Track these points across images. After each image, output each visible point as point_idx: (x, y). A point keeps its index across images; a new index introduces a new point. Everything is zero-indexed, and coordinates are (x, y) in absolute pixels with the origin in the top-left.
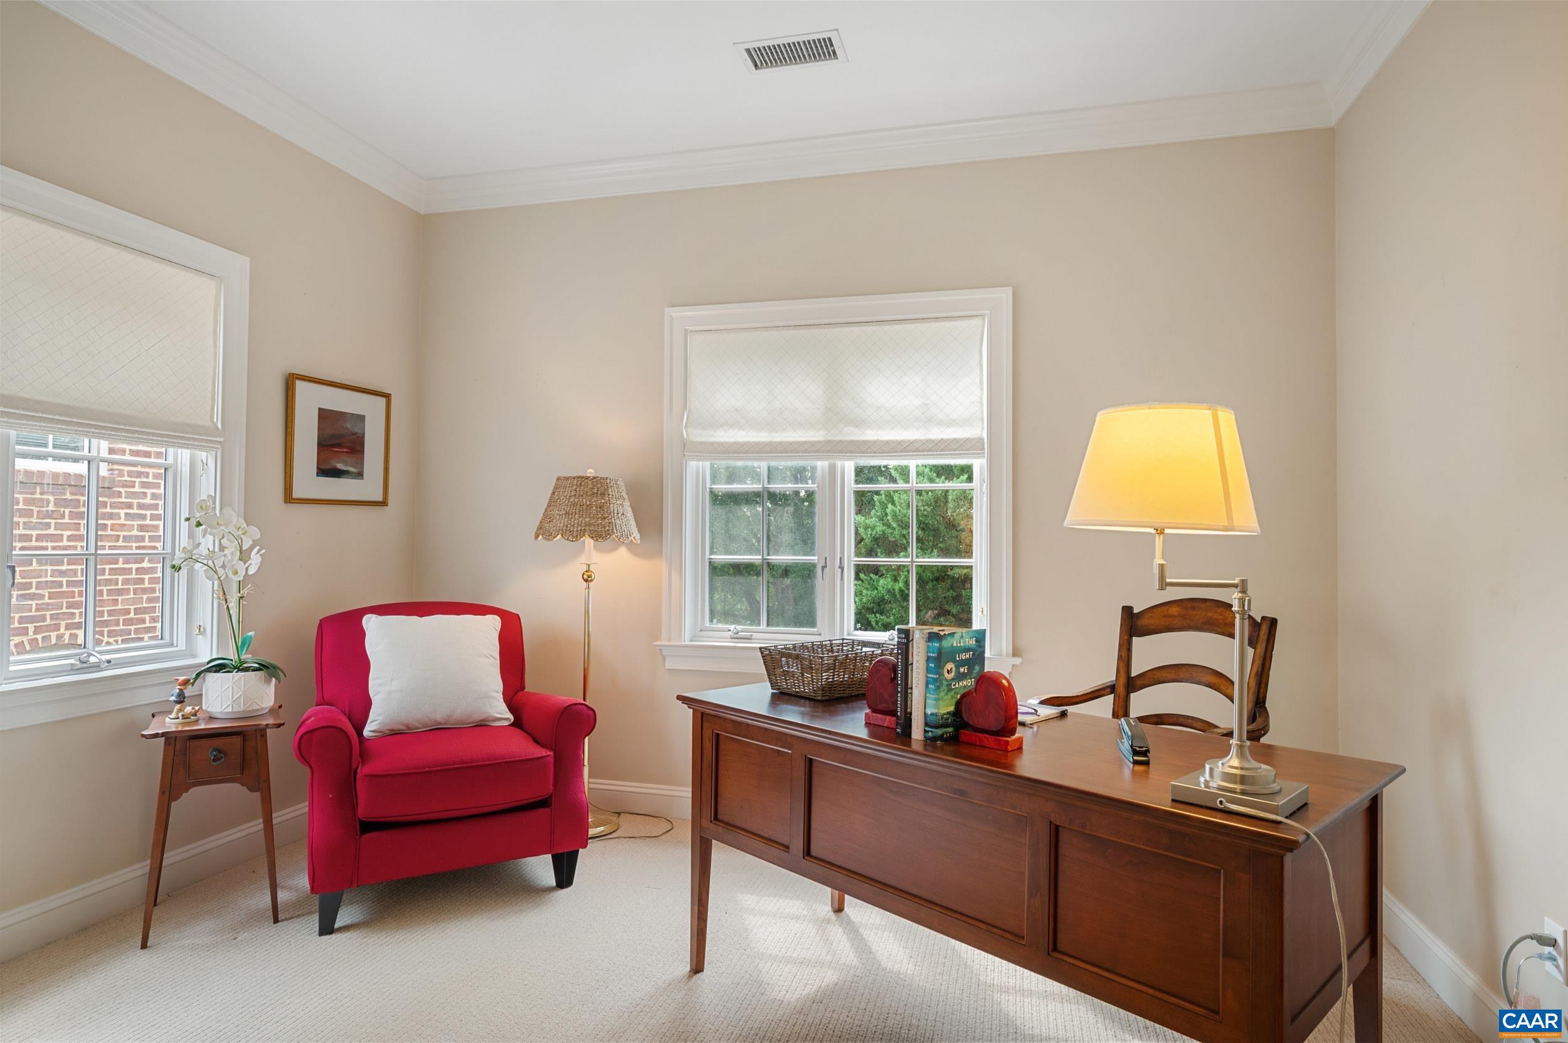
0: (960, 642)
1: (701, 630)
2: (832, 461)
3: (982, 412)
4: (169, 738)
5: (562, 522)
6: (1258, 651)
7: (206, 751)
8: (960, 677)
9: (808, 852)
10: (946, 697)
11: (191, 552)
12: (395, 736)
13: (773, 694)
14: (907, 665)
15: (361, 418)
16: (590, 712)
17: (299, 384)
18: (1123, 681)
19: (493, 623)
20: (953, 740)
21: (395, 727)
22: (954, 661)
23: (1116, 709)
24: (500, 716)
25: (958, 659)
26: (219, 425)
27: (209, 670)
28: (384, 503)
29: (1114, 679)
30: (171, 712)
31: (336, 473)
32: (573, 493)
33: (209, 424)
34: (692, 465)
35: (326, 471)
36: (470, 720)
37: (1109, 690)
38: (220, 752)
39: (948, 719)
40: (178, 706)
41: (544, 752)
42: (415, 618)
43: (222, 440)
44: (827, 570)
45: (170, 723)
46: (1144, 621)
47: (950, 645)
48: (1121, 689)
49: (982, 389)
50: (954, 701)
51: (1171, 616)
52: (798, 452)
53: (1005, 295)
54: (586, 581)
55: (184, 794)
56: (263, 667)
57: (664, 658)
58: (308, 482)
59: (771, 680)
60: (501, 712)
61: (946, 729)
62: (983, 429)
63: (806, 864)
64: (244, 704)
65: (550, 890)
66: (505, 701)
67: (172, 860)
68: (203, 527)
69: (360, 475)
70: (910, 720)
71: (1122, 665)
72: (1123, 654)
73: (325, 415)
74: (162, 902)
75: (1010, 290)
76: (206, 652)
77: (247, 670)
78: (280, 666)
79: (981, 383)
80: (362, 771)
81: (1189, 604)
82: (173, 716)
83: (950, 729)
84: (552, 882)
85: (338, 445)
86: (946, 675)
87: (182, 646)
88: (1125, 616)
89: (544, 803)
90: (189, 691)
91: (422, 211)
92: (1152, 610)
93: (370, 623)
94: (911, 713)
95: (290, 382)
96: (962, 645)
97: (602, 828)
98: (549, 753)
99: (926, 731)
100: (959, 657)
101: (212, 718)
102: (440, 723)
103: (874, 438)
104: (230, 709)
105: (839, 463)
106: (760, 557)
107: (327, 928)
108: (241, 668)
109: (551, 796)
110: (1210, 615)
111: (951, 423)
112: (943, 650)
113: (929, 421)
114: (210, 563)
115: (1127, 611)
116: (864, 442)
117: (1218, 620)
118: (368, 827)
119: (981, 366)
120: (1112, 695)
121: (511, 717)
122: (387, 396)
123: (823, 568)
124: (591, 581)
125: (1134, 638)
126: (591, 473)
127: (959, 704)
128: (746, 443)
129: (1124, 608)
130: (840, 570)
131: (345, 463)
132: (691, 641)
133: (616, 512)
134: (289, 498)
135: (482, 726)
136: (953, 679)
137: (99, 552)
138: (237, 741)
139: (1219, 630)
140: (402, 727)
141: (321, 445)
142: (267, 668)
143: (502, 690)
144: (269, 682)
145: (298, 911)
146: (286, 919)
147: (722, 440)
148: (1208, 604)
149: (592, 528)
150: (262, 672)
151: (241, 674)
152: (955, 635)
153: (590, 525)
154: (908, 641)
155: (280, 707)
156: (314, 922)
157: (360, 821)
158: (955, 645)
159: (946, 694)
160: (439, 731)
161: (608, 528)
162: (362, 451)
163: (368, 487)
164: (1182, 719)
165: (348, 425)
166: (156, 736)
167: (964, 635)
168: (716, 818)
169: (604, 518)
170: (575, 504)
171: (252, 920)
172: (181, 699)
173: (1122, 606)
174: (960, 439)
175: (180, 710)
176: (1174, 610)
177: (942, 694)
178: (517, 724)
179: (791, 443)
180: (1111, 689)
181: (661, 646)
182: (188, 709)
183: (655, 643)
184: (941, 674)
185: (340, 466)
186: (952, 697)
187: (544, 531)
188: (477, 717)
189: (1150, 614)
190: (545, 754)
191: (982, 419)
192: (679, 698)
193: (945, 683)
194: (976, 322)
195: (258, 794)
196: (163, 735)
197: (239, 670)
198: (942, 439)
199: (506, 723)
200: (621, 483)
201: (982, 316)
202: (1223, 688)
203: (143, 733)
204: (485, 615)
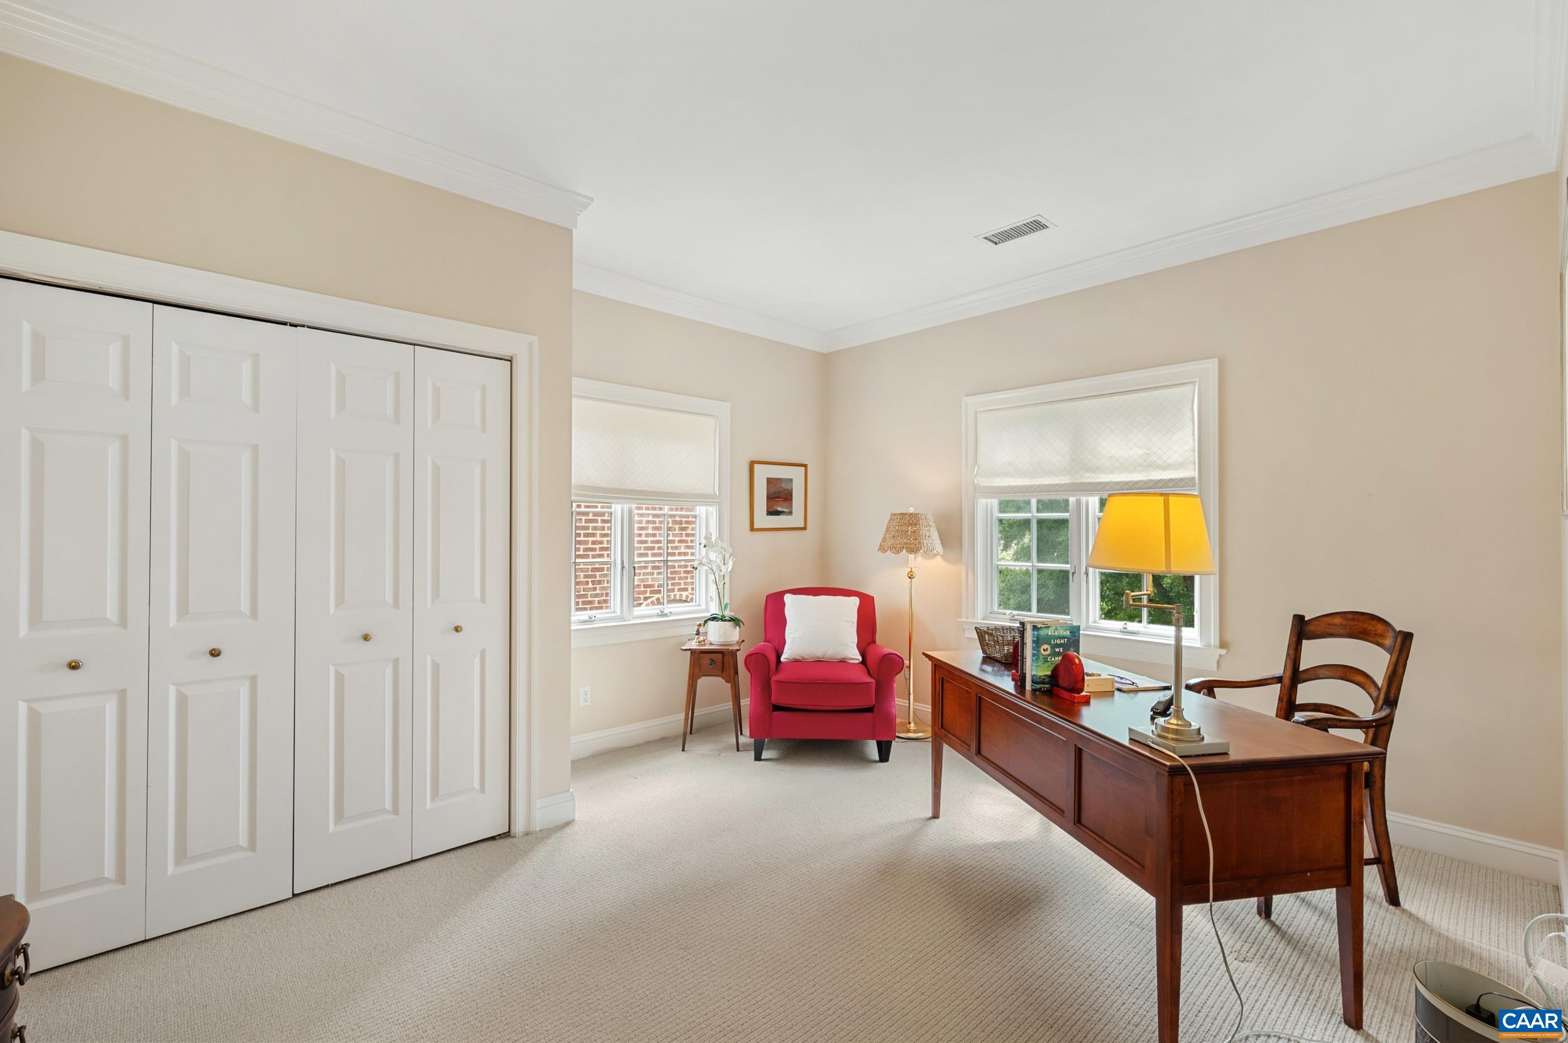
0: (1054, 632)
1: (991, 613)
2: (1078, 497)
3: (1195, 457)
4: (693, 652)
5: (890, 542)
6: (1393, 657)
7: (706, 660)
8: (1054, 654)
9: (979, 752)
10: (1042, 666)
11: (701, 560)
12: (796, 662)
13: (983, 657)
14: (1023, 644)
15: (791, 480)
16: (900, 660)
17: (756, 466)
18: (1289, 674)
19: (855, 601)
20: (1049, 693)
21: (797, 657)
22: (1050, 644)
23: (1281, 696)
24: (853, 657)
25: (1053, 643)
26: (718, 494)
27: (709, 619)
28: (805, 528)
29: (1282, 672)
30: (694, 639)
31: (778, 513)
32: (898, 524)
33: (712, 492)
34: (982, 502)
35: (772, 512)
36: (837, 658)
37: (1276, 680)
38: (712, 660)
39: (1045, 679)
40: (697, 636)
41: (870, 680)
42: (811, 597)
43: (718, 500)
44: (1076, 575)
45: (694, 645)
46: (1311, 628)
47: (1045, 633)
48: (1287, 681)
49: (1194, 439)
50: (1052, 668)
51: (1335, 625)
52: (1051, 492)
53: (1212, 365)
54: (910, 578)
55: (699, 681)
56: (732, 620)
57: (964, 629)
58: (763, 519)
59: (982, 649)
60: (855, 656)
61: (1043, 686)
62: (1195, 470)
63: (976, 759)
64: (724, 637)
65: (876, 762)
66: (858, 647)
67: (698, 714)
68: (707, 547)
69: (790, 513)
70: (1025, 676)
71: (1289, 661)
72: (1291, 653)
73: (770, 481)
74: (695, 733)
75: (1215, 361)
76: (714, 610)
77: (725, 621)
78: (741, 619)
79: (1193, 434)
80: (774, 678)
81: (1350, 616)
82: (695, 641)
83: (1047, 686)
84: (877, 758)
85: (778, 497)
86: (1043, 652)
87: (703, 607)
88: (1295, 623)
89: (870, 710)
90: (702, 630)
91: (825, 351)
92: (1319, 619)
93: (788, 598)
94: (1025, 674)
95: (752, 464)
96: (1057, 634)
97: (921, 734)
98: (872, 681)
99: (1032, 686)
100: (1054, 641)
101: (711, 644)
102: (819, 658)
103: (1108, 480)
104: (718, 640)
105: (1084, 499)
106: (1031, 564)
107: (758, 758)
108: (723, 619)
109: (874, 706)
110: (1365, 626)
111: (1166, 467)
112: (1040, 637)
113: (1150, 466)
114: (710, 566)
115: (1299, 619)
116: (1100, 483)
117: (1370, 630)
118: (776, 708)
119: (1193, 422)
120: (1280, 685)
121: (860, 658)
122: (805, 466)
123: (1073, 573)
124: (913, 578)
125: (1303, 641)
126: (911, 510)
127: (1053, 671)
128: (1015, 487)
129: (1295, 616)
130: (1085, 575)
131: (782, 507)
132: (983, 620)
133: (924, 535)
134: (752, 529)
135: (843, 661)
136: (1049, 655)
137: (669, 558)
138: (720, 656)
139: (1370, 639)
140: (800, 658)
141: (768, 498)
142: (734, 620)
143: (856, 642)
144: (735, 628)
145: (746, 748)
146: (743, 751)
147: (1000, 485)
148: (1365, 617)
149: (908, 546)
150: (730, 622)
151: (722, 622)
152: (1050, 628)
153: (906, 544)
154: (1024, 630)
155: (743, 641)
156: (752, 754)
157: (773, 705)
158: (1050, 634)
159: (1043, 664)
160: (819, 662)
161: (918, 546)
162: (791, 499)
163: (796, 520)
164: (1335, 709)
165: (783, 485)
166: (686, 650)
167: (1058, 628)
168: (942, 727)
169: (916, 540)
170: (898, 531)
171: (728, 748)
172: (698, 633)
173: (1293, 614)
174: (1176, 479)
175: (698, 639)
176: (1337, 620)
177: (1040, 663)
178: (864, 662)
179: (1046, 486)
180: (1279, 680)
181: (962, 622)
182: (701, 638)
183: (958, 620)
184: (1039, 651)
185: (780, 509)
186: (1049, 666)
187: (882, 549)
188: (840, 656)
189: (1317, 622)
190: (870, 681)
191: (1194, 463)
192: (924, 654)
193: (1041, 657)
194: (1189, 388)
195: (729, 684)
196: (690, 650)
197: (722, 620)
198: (1161, 479)
199: (857, 662)
200: (930, 517)
201: (1193, 383)
202: (1367, 687)
203: (682, 648)
204: (850, 596)
